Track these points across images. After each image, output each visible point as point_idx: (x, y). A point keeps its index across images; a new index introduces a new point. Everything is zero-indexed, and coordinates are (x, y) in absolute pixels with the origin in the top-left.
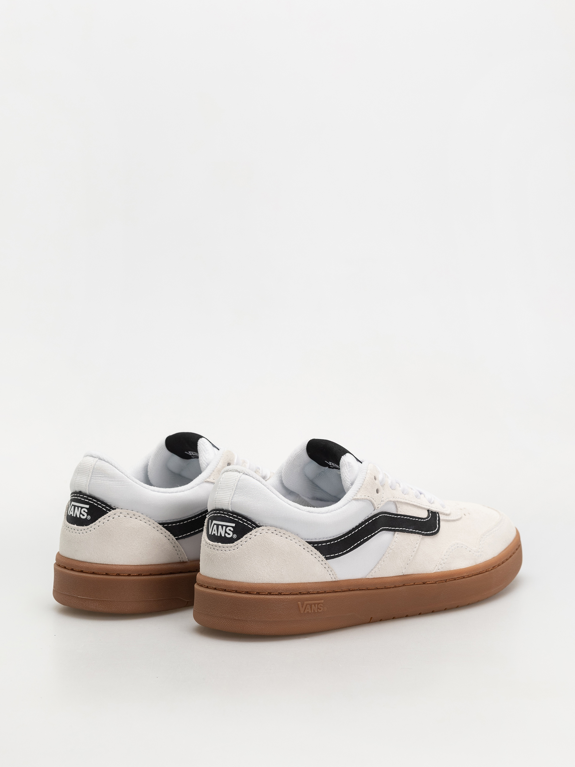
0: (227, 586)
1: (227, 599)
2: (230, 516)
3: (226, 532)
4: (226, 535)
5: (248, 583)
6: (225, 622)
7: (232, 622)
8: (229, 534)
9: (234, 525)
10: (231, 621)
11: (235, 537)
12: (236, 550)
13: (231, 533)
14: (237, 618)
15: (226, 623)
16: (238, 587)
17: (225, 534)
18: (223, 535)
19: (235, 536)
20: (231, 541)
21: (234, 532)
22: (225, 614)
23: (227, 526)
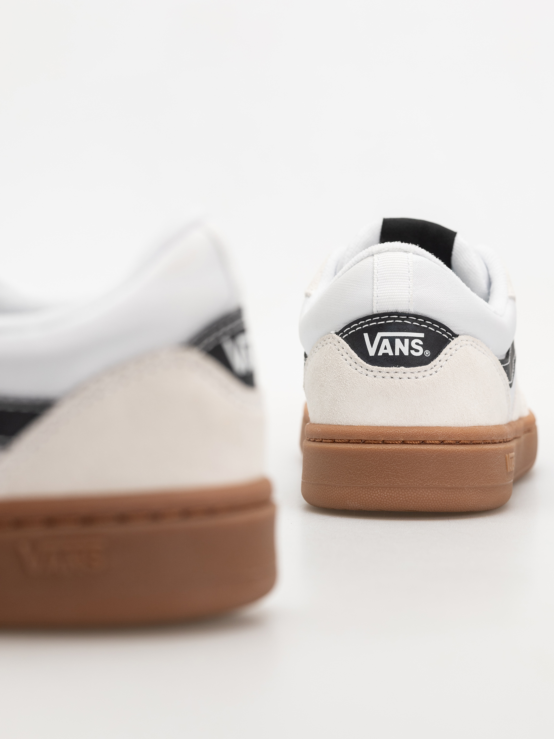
0: (429, 436)
1: (431, 456)
2: (413, 321)
3: (411, 348)
4: (413, 352)
5: (459, 428)
6: (430, 494)
7: (442, 494)
8: (417, 351)
9: (422, 335)
10: (439, 492)
11: (427, 355)
12: (435, 375)
13: (421, 349)
14: (449, 486)
15: (433, 496)
16: (447, 434)
17: (409, 351)
18: (406, 353)
19: (428, 353)
20: (423, 361)
21: (425, 347)
22: (428, 482)
23: (411, 339)
